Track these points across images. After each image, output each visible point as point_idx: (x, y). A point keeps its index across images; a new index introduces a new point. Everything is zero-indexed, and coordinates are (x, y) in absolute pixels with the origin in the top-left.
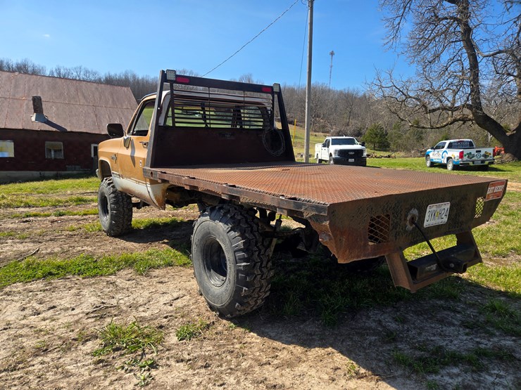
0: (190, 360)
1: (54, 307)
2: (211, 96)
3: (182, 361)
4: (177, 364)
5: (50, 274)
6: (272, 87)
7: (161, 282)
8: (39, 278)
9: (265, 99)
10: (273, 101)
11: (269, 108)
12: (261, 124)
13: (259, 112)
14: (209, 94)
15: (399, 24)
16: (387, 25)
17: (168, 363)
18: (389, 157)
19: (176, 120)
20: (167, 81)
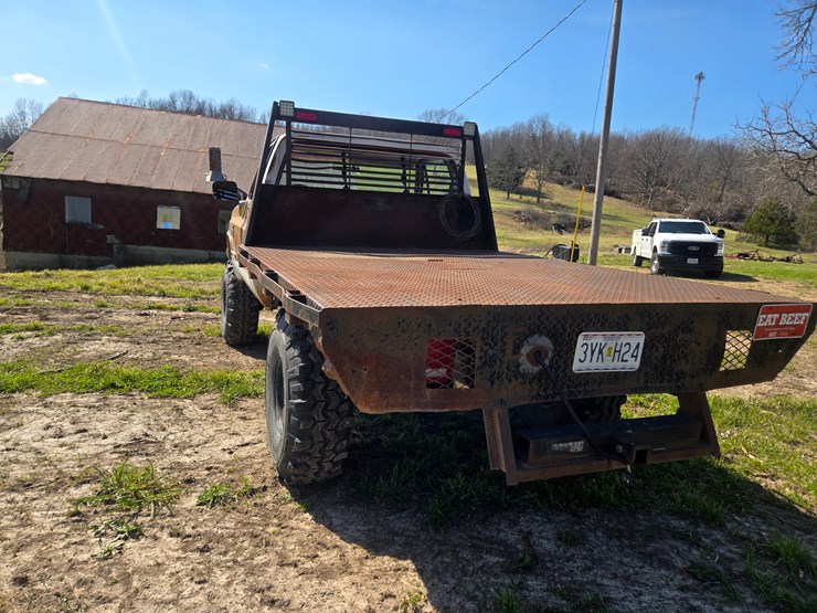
0: (189, 536)
1: (85, 431)
2: (354, 142)
3: (178, 535)
4: (170, 539)
5: (113, 386)
6: (461, 128)
7: (244, 418)
8: (97, 391)
9: (451, 148)
10: (464, 149)
11: (457, 162)
12: (447, 187)
13: (445, 168)
14: (351, 137)
15: (810, 20)
16: (787, 21)
17: (158, 535)
18: (788, 260)
19: (293, 176)
20: (281, 118)
